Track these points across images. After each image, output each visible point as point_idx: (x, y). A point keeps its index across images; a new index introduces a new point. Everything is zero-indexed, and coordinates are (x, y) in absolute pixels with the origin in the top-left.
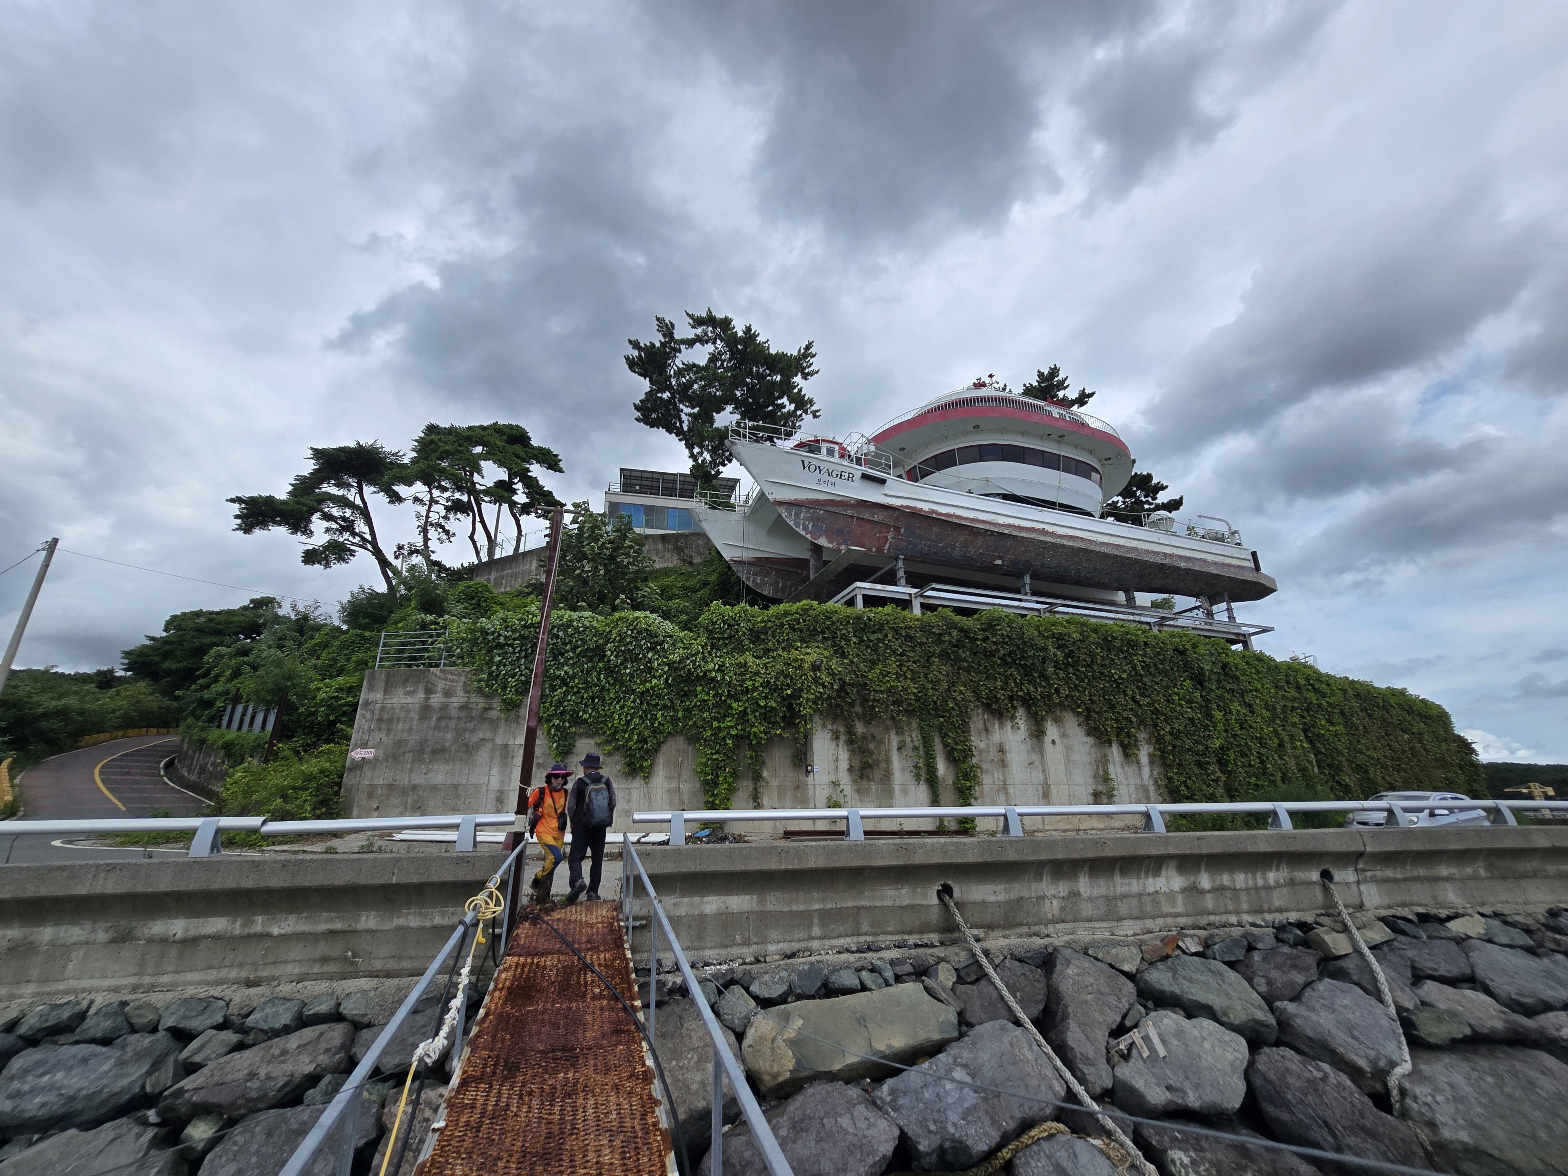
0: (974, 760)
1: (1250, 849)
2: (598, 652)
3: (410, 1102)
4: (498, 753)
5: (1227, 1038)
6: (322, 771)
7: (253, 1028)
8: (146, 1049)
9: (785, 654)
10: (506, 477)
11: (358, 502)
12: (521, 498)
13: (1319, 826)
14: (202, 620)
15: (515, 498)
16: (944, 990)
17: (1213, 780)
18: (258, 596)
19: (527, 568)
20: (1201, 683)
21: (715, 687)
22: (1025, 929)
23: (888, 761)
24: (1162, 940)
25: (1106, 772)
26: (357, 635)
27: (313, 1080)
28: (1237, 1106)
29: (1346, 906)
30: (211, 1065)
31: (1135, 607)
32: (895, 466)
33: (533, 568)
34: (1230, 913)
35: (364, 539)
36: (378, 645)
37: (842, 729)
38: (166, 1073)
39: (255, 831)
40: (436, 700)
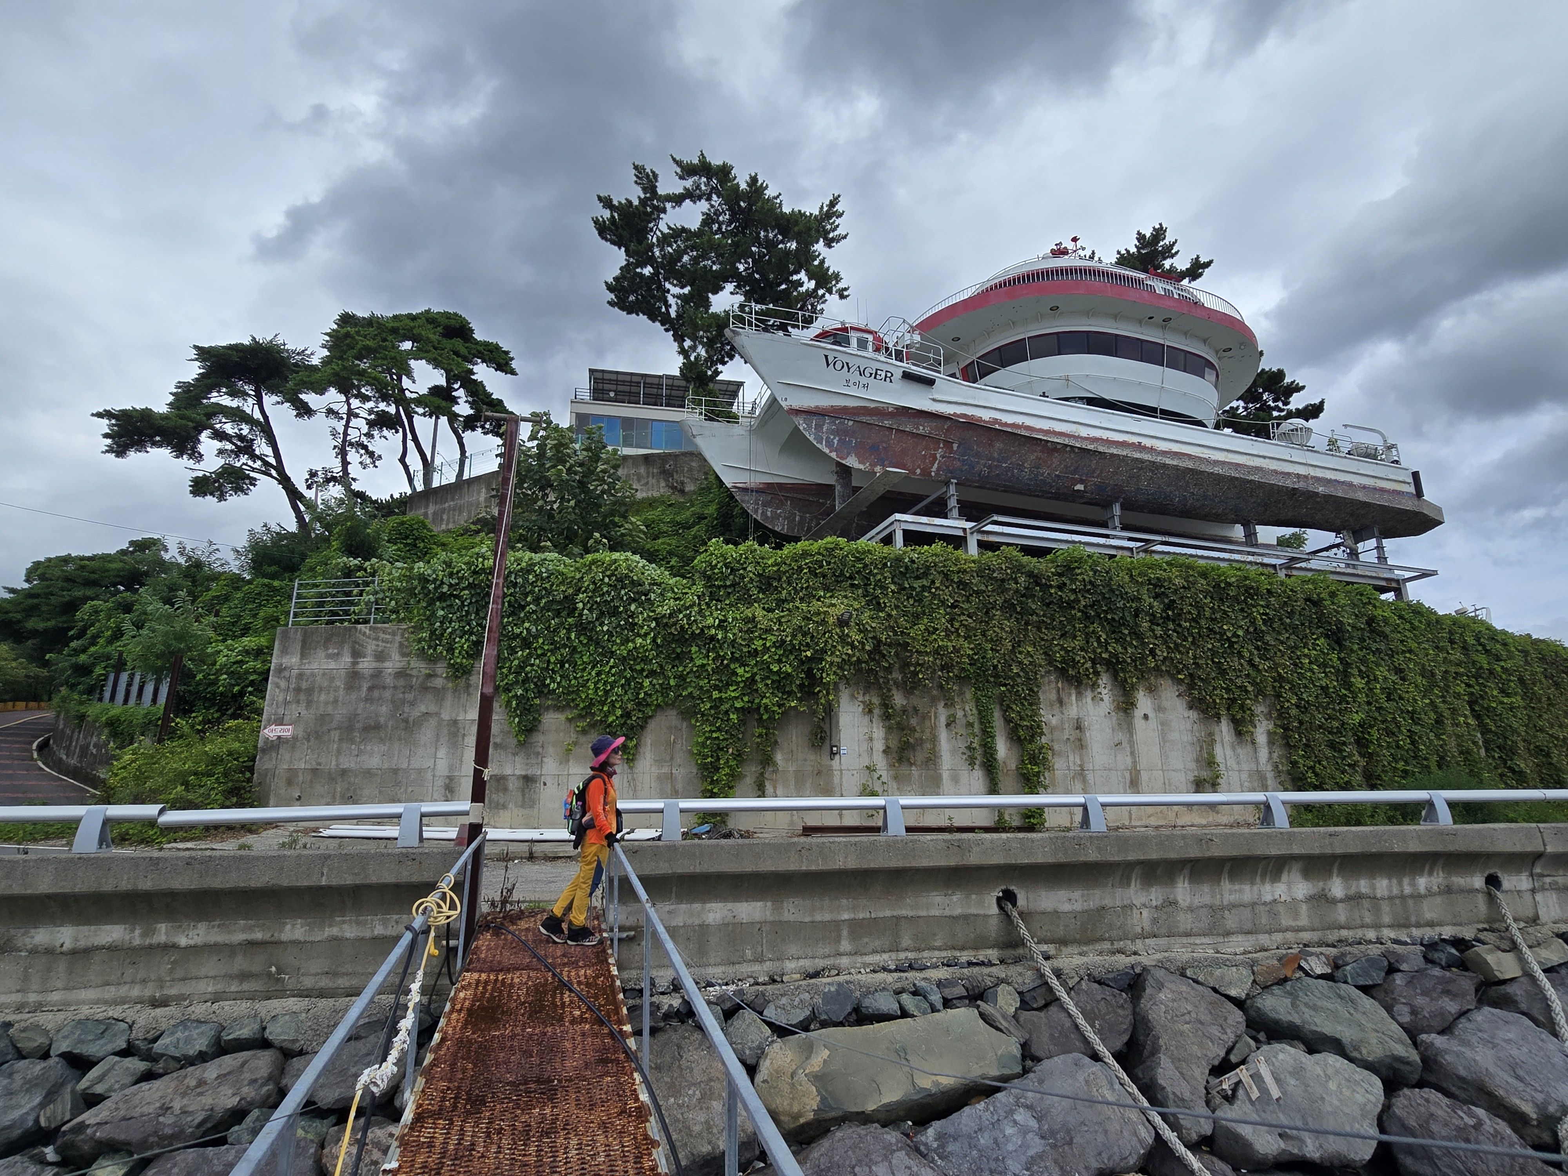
0: (1044, 740)
1: (1397, 849)
2: (568, 605)
3: (354, 1142)
4: (445, 731)
5: (1357, 1077)
6: (230, 753)
7: (163, 1055)
8: (37, 1077)
9: (804, 606)
10: (442, 381)
11: (257, 415)
12: (463, 409)
13: (1484, 822)
14: (71, 567)
15: (456, 409)
16: (1004, 1017)
17: (1349, 765)
18: (138, 537)
19: (473, 499)
20: (1339, 642)
21: (715, 648)
22: (1107, 945)
23: (934, 739)
24: (1280, 960)
25: (1212, 755)
26: (264, 585)
27: (237, 1115)
28: (1368, 1157)
29: (1516, 920)
30: (115, 1096)
31: (1256, 545)
32: (946, 362)
33: (482, 499)
34: (1367, 926)
35: (266, 464)
36: (290, 598)
37: (876, 701)
38: (62, 1107)
39: (151, 823)
40: (366, 665)
